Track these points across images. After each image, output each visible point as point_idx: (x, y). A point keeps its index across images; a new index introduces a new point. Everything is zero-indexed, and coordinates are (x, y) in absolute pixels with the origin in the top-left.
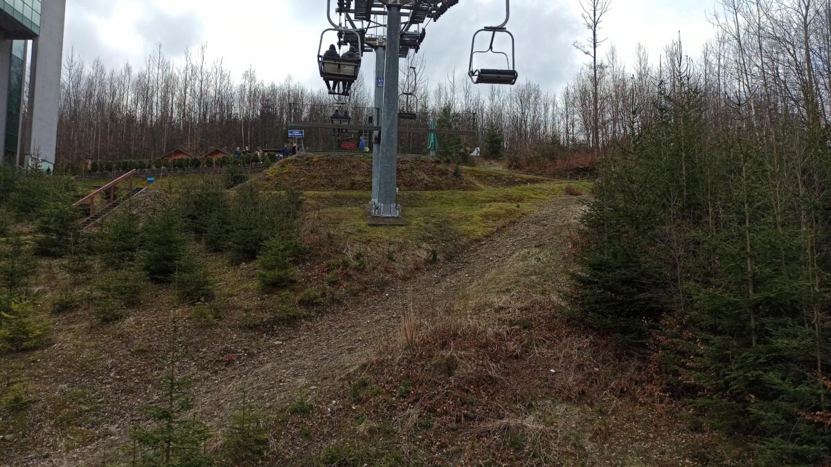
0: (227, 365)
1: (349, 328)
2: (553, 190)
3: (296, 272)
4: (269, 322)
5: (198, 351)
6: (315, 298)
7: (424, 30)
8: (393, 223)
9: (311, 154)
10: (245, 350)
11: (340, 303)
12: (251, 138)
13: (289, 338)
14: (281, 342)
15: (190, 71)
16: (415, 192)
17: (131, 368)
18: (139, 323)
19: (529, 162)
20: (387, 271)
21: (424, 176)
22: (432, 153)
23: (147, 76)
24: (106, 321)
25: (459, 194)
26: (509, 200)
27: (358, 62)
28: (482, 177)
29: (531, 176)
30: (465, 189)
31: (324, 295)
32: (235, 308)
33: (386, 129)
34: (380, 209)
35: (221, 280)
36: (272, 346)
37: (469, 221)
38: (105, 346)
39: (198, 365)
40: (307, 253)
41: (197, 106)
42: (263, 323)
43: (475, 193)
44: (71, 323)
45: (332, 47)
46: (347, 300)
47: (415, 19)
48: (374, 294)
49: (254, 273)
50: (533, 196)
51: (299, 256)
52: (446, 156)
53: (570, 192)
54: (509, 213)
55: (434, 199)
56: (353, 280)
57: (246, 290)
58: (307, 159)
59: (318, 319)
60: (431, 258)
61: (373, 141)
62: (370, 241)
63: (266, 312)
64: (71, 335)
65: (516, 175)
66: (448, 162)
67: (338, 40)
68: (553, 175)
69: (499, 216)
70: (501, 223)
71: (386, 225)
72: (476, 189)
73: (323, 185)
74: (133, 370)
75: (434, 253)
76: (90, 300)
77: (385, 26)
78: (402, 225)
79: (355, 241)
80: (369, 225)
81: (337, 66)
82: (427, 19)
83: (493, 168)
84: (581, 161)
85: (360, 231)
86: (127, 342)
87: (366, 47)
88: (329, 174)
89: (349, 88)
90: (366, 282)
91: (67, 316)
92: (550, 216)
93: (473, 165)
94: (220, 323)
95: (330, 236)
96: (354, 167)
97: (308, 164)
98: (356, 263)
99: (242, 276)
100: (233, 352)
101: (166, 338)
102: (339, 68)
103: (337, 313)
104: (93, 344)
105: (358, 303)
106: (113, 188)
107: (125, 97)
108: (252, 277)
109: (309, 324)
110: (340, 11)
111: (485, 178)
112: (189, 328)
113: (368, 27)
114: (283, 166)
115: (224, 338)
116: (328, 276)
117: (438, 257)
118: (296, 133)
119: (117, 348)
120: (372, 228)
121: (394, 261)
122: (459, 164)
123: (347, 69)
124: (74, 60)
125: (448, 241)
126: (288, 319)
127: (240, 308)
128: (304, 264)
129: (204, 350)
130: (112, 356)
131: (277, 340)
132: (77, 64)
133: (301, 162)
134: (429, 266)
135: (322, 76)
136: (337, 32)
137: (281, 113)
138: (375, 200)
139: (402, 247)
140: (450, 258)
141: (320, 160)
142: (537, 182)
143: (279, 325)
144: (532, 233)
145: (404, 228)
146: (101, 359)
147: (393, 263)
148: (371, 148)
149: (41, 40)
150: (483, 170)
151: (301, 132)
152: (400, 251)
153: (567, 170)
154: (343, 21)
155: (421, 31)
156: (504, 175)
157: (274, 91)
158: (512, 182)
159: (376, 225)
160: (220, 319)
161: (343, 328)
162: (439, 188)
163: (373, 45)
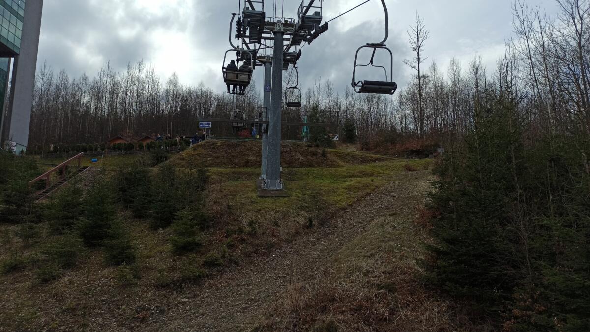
0: (141, 322)
1: (243, 285)
2: (396, 167)
3: (202, 237)
4: (178, 281)
5: (119, 308)
6: (217, 260)
7: (300, 50)
8: (278, 195)
9: (215, 140)
10: (158, 307)
11: (236, 263)
12: (173, 127)
13: (195, 295)
14: (187, 300)
15: (130, 80)
16: (293, 169)
17: (61, 326)
18: (72, 283)
19: (376, 146)
20: (273, 235)
21: (299, 156)
22: (305, 140)
23: (99, 84)
24: (46, 281)
25: (326, 171)
26: (363, 175)
27: (250, 73)
28: (343, 157)
29: (378, 156)
30: (330, 166)
31: (223, 257)
32: (152, 269)
33: (272, 124)
34: (268, 183)
35: (142, 243)
36: (181, 303)
37: (335, 192)
38: (41, 305)
39: (117, 322)
40: (211, 221)
41: (134, 103)
42: (174, 281)
43: (339, 169)
44: (17, 282)
45: (233, 62)
46: (242, 260)
47: (295, 42)
48: (263, 255)
49: (168, 237)
50: (381, 171)
51: (204, 223)
52: (316, 141)
53: (409, 168)
54: (366, 186)
55: (308, 174)
56: (247, 243)
57: (161, 252)
58: (213, 144)
59: (218, 277)
60: (308, 224)
61: (263, 131)
62: (260, 210)
63: (176, 272)
64: (15, 294)
65: (368, 155)
66: (317, 146)
67: (236, 58)
68: (394, 155)
69: (358, 188)
70: (360, 194)
71: (272, 197)
72: (339, 166)
73: (224, 164)
74: (62, 327)
75: (311, 221)
76: (34, 262)
77: (272, 47)
78: (284, 197)
79: (248, 211)
80: (259, 197)
81: (236, 75)
82: (303, 43)
83: (349, 150)
84: (415, 145)
85: (252, 202)
86: (60, 301)
87: (257, 63)
88: (229, 155)
89: (244, 90)
90: (257, 245)
91: (15, 276)
92: (397, 189)
93: (334, 147)
94: (138, 282)
95: (229, 207)
96: (247, 150)
97: (214, 148)
98: (249, 229)
99: (158, 240)
100: (147, 310)
101: (93, 297)
102: (237, 76)
103: (234, 272)
104: (31, 303)
105: (251, 263)
106: (65, 167)
107: (82, 98)
108: (167, 240)
109: (212, 282)
110: (238, 37)
111: (345, 158)
112: (113, 287)
113: (259, 48)
114: (195, 149)
115: (140, 297)
116: (227, 240)
117: (313, 223)
118: (205, 125)
119: (51, 306)
120: (262, 199)
121: (279, 226)
122: (325, 147)
123: (243, 77)
124: (46, 72)
125: (321, 209)
126: (193, 279)
127: (156, 268)
128: (208, 230)
129: (124, 307)
130: (46, 315)
131: (185, 297)
132: (48, 75)
133: (208, 146)
134: (306, 230)
135: (225, 82)
136: (236, 52)
137: (196, 110)
138: (264, 176)
139: (285, 216)
140: (322, 223)
141: (222, 144)
142: (383, 160)
143: (186, 283)
144: (385, 203)
145: (286, 199)
146: (37, 317)
147: (279, 229)
148: (260, 135)
149: (21, 57)
150: (343, 151)
151: (209, 124)
152: (284, 218)
153: (403, 151)
154: (240, 44)
155: (298, 51)
156: (359, 155)
157: (190, 94)
158: (364, 161)
159: (265, 197)
160: (139, 278)
161: (239, 285)
162: (311, 166)
163: (263, 61)
